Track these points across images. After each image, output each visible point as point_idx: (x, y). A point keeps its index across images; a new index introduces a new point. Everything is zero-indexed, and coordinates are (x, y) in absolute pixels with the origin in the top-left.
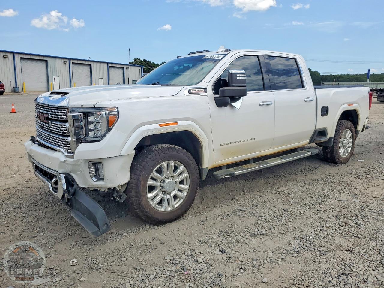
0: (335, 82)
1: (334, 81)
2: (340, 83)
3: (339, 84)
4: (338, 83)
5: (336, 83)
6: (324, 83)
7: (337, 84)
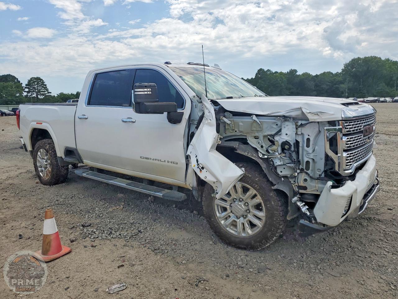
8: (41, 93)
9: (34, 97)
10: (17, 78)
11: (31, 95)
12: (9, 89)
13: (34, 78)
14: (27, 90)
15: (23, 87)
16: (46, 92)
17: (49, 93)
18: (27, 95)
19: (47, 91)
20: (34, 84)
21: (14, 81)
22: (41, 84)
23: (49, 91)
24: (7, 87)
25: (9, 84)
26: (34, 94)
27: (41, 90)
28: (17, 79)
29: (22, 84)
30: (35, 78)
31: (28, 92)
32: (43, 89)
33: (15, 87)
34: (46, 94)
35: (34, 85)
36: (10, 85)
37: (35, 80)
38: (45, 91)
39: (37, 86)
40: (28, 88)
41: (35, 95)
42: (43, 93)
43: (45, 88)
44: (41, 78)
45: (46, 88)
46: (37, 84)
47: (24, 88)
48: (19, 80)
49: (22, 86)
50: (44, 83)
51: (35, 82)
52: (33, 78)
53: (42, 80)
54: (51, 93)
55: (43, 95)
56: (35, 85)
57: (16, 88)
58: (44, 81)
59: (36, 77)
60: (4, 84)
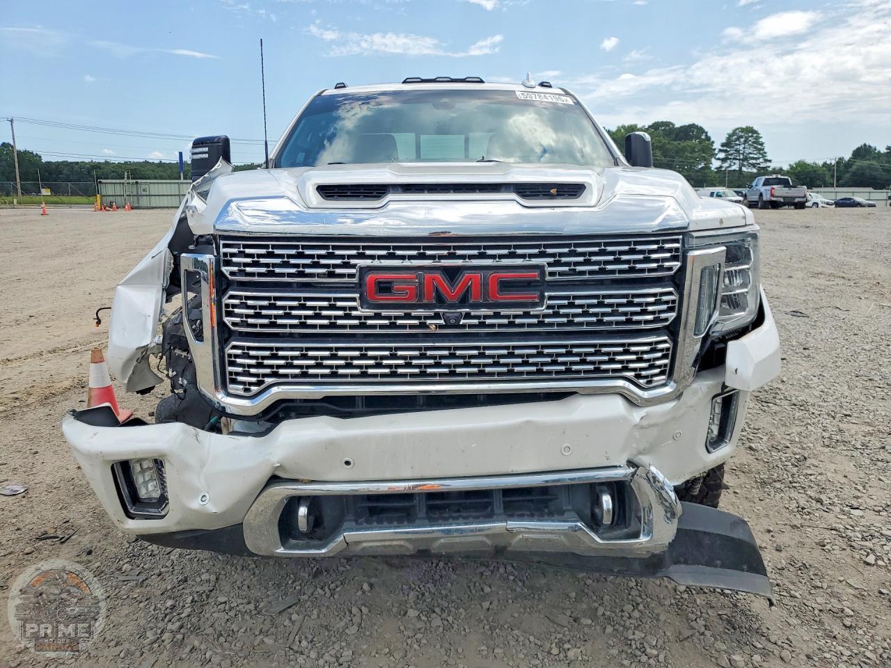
0: (128, 178)
1: (126, 177)
2: (139, 181)
3: (137, 183)
4: (134, 181)
5: (131, 181)
6: (103, 181)
7: (133, 183)
8: (751, 161)
9: (734, 170)
10: (706, 130)
11: (729, 167)
12: (686, 153)
13: (741, 128)
14: (722, 155)
15: (715, 149)
16: (761, 160)
17: (766, 161)
18: (721, 167)
19: (764, 156)
20: (737, 142)
21: (699, 138)
22: (754, 142)
23: (768, 158)
24: (684, 149)
25: (689, 144)
26: (735, 164)
27: (751, 156)
28: (706, 133)
29: (713, 142)
30: (743, 130)
31: (724, 160)
32: (755, 152)
33: (699, 151)
34: (759, 164)
35: (737, 145)
36: (690, 147)
37: (742, 132)
38: (759, 158)
39: (743, 146)
40: (725, 151)
41: (736, 167)
42: (754, 161)
43: (760, 149)
44: (755, 128)
45: (763, 149)
46: (745, 142)
47: (716, 152)
48: (709, 134)
49: (714, 147)
50: (761, 140)
51: (742, 137)
52: (738, 129)
53: (756, 132)
54: (770, 161)
55: (754, 165)
56: (739, 145)
57: (701, 152)
58: (760, 136)
59: (744, 127)
60: (679, 144)
